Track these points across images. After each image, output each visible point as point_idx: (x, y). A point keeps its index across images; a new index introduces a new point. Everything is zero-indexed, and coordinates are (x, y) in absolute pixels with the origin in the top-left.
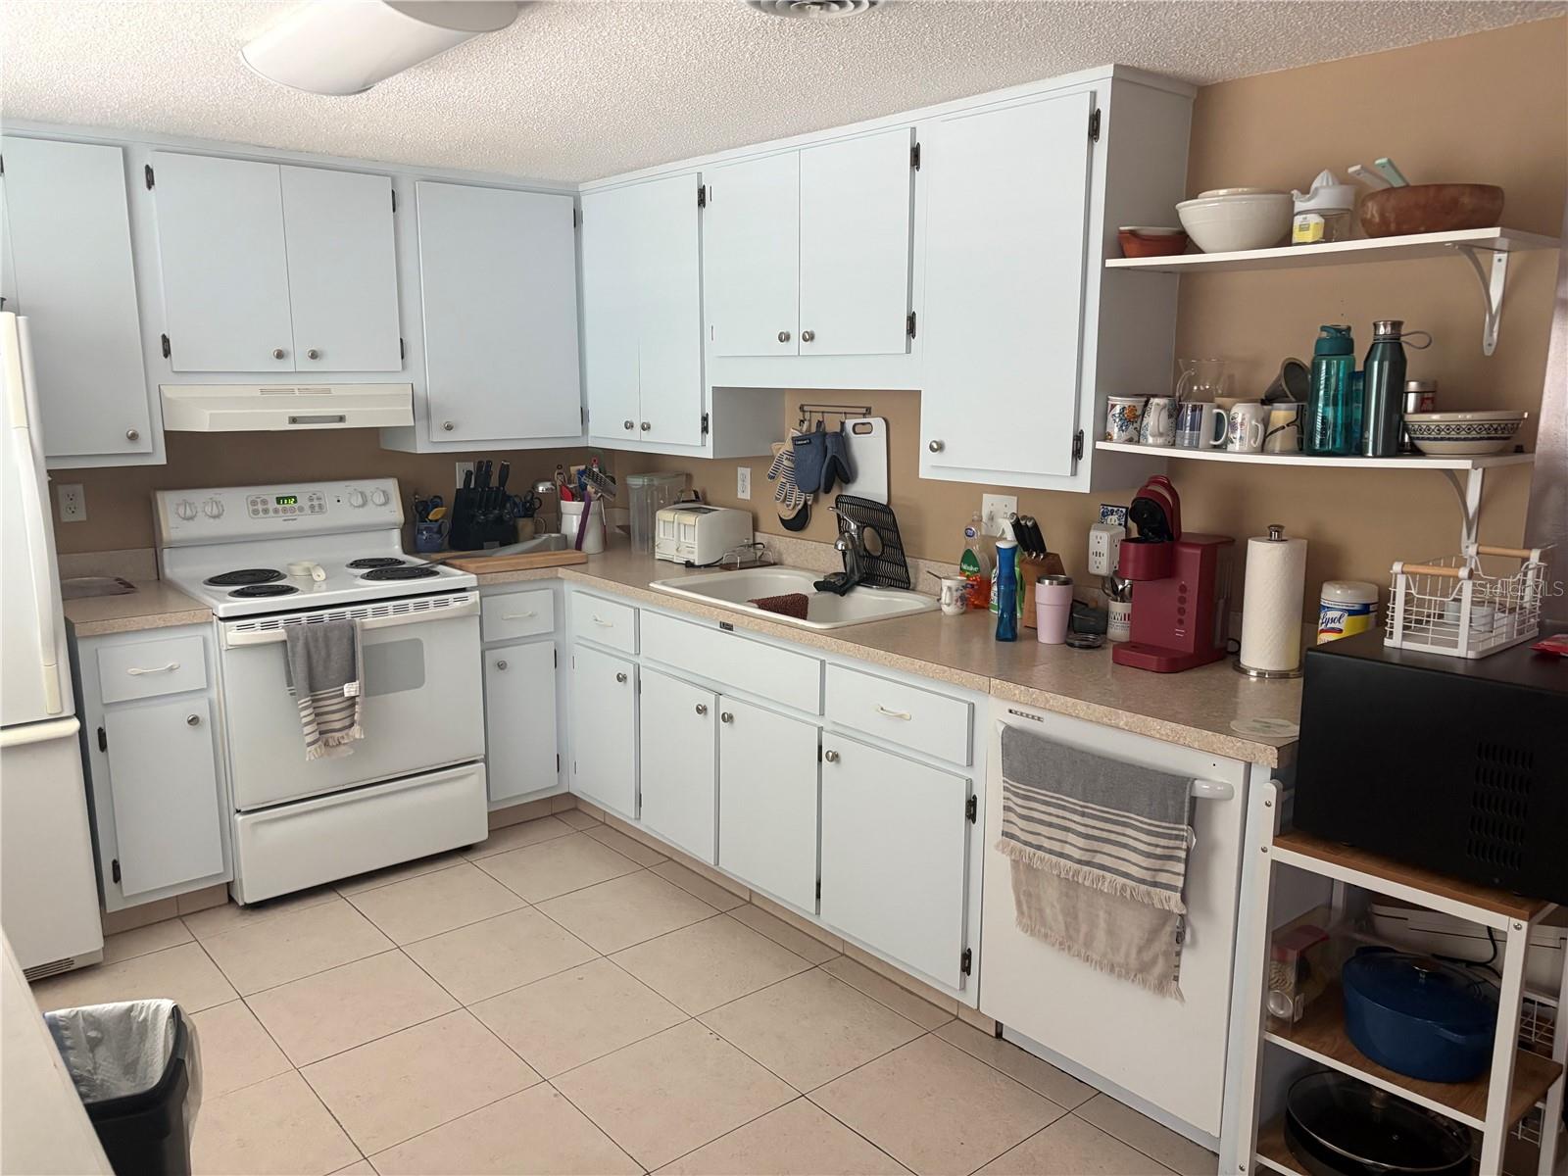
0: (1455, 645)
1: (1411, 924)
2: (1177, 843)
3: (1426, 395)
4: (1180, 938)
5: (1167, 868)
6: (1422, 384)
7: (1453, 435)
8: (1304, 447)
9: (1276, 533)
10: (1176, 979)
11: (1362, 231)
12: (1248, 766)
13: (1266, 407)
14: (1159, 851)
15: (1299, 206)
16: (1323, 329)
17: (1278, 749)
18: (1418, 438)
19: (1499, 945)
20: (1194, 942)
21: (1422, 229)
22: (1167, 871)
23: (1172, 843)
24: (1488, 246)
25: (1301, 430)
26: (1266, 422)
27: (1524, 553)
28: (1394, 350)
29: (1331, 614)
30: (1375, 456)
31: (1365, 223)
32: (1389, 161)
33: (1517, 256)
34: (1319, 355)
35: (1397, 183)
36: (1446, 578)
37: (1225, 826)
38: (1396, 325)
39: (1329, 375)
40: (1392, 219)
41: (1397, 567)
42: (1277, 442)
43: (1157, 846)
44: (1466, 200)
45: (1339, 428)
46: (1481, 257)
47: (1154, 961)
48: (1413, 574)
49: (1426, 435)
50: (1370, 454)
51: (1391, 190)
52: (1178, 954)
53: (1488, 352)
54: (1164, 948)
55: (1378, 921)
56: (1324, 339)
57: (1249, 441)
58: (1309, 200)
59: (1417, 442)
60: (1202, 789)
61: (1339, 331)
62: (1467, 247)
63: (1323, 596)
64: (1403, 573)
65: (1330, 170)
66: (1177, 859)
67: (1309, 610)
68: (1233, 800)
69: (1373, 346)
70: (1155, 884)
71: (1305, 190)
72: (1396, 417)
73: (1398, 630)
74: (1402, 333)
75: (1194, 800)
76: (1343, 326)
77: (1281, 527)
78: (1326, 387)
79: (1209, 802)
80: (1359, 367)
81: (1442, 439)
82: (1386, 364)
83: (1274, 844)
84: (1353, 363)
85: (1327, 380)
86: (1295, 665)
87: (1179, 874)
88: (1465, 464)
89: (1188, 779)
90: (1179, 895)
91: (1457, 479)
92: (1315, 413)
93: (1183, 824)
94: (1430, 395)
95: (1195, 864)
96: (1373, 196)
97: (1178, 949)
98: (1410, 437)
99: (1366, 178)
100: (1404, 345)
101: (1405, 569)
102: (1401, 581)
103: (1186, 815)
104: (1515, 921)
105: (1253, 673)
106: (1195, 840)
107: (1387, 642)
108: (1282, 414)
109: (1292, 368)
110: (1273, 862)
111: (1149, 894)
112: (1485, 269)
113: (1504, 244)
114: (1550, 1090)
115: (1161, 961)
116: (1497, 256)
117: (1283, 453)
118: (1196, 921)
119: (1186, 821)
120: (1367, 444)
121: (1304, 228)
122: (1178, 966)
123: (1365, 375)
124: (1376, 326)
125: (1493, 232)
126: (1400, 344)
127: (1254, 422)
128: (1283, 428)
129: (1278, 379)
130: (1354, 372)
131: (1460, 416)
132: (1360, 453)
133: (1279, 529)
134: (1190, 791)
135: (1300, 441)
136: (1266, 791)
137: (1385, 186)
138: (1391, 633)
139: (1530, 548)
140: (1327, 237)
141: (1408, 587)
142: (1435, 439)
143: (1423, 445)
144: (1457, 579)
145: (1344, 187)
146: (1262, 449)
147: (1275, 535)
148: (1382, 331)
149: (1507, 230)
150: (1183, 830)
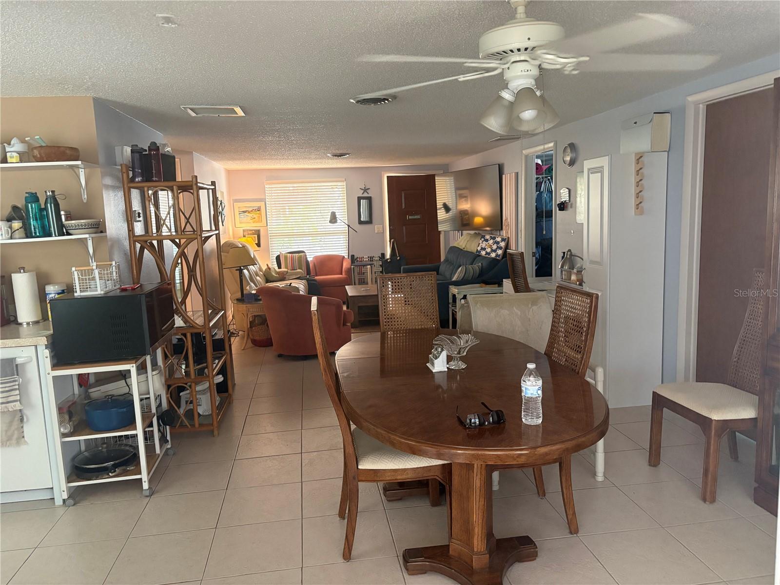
0: (97, 291)
1: (102, 391)
2: (14, 383)
3: (68, 216)
4: (22, 420)
5: (11, 394)
6: (65, 212)
7: (80, 227)
8: (28, 235)
9: (21, 269)
10: (23, 437)
11: (34, 160)
12: (36, 346)
13: (9, 223)
14: (7, 389)
15: (8, 149)
16: (26, 193)
17: (46, 337)
18: (69, 230)
19: (130, 386)
20: (28, 420)
21: (55, 160)
22: (12, 396)
23: (12, 384)
24: (77, 166)
25: (25, 230)
26: (11, 227)
27: (111, 263)
28: (54, 199)
29: (51, 296)
30: (56, 236)
31: (34, 157)
32: (40, 138)
33: (87, 170)
34: (27, 202)
35: (44, 145)
36: (88, 270)
37: (31, 371)
38: (53, 192)
39: (32, 208)
40: (44, 156)
41: (73, 269)
42: (17, 234)
43: (6, 387)
44: (68, 152)
45: (40, 228)
46: (76, 170)
47: (12, 435)
48: (79, 270)
49: (71, 228)
50: (54, 236)
51: (41, 147)
52: (22, 427)
53: (85, 201)
54: (16, 427)
55: (91, 394)
56: (28, 197)
57: (5, 235)
58: (12, 147)
59: (69, 231)
60: (19, 361)
61: (33, 194)
62: (71, 166)
63: (46, 290)
64: (76, 270)
65: (18, 138)
66: (15, 389)
67: (42, 295)
68: (33, 361)
69: (46, 199)
70: (8, 402)
71: (9, 144)
72: (60, 223)
73: (78, 290)
74: (56, 194)
75: (17, 365)
76: (34, 192)
77: (24, 268)
78: (32, 213)
79: (23, 364)
80: (43, 206)
81: (77, 229)
82: (52, 205)
83: (52, 370)
84: (40, 205)
85: (32, 211)
86: (41, 318)
87: (17, 395)
88: (87, 236)
89: (13, 358)
90: (19, 402)
91: (83, 241)
92: (31, 224)
93: (14, 375)
94: (69, 216)
95: (23, 389)
96: (36, 148)
97: (22, 425)
98: (66, 230)
99: (31, 142)
100: (57, 199)
101: (76, 269)
102: (76, 273)
103: (15, 372)
104: (131, 365)
105: (25, 324)
106: (21, 380)
107: (75, 294)
108: (16, 224)
109: (15, 208)
110: (53, 377)
111: (6, 407)
112: (78, 173)
113: (82, 166)
114: (153, 419)
115: (16, 432)
116: (80, 170)
117: (20, 238)
118: (27, 412)
119: (16, 374)
120: (52, 232)
121: (12, 157)
122: (23, 432)
123: (46, 209)
124: (46, 192)
125: (79, 163)
126: (55, 198)
127: (6, 228)
128: (18, 229)
129: (10, 212)
130: (41, 208)
131: (82, 221)
132: (50, 236)
133: (23, 268)
134: (15, 362)
135: (26, 234)
136: (45, 354)
137: (40, 145)
138: (76, 291)
139: (112, 261)
140: (21, 161)
141: (78, 275)
142: (75, 229)
143: (71, 231)
144: (93, 270)
145: (23, 144)
146: (11, 238)
147: (22, 271)
148: (48, 194)
149: (83, 162)
150: (15, 378)
